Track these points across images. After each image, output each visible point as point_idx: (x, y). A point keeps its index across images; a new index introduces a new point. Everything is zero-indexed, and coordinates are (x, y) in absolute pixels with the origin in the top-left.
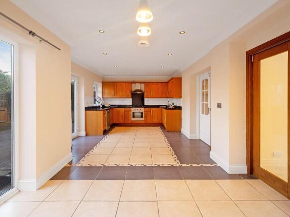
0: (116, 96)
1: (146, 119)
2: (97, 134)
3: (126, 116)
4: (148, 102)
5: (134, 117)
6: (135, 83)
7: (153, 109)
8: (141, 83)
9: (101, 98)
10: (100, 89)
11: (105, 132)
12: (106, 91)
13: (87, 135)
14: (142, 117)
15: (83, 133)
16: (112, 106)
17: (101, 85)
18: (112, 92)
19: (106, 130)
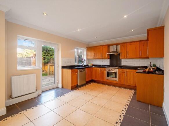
0: (96, 58)
1: (119, 78)
3: (102, 74)
4: (125, 62)
5: (108, 76)
6: (112, 45)
7: (128, 70)
8: (117, 45)
9: (86, 59)
11: (75, 87)
12: (89, 53)
13: (63, 87)
14: (116, 77)
16: (94, 65)
17: (86, 49)
18: (93, 54)
19: (77, 85)
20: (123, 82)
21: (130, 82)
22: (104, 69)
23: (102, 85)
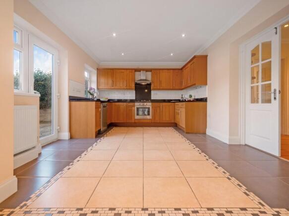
0: (114, 88)
1: (154, 116)
2: (86, 137)
3: (129, 113)
5: (138, 114)
6: (139, 70)
7: (164, 104)
8: (147, 70)
9: (96, 88)
10: (94, 78)
11: (99, 134)
12: (102, 80)
13: (71, 138)
14: (149, 114)
15: (66, 135)
17: (96, 72)
18: (110, 82)
20: (157, 120)
21: (166, 119)
22: (131, 104)
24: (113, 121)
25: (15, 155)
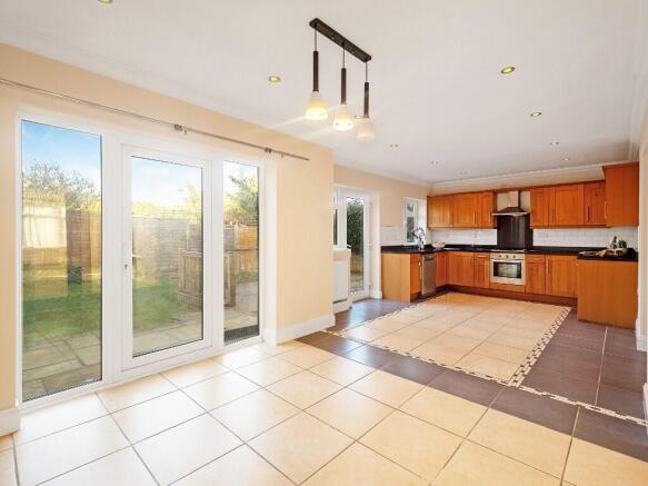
0: (455, 225)
1: (530, 279)
2: (399, 299)
3: (478, 271)
4: (541, 238)
5: (496, 274)
6: (506, 191)
7: (554, 258)
8: (520, 191)
9: (425, 229)
10: (423, 211)
11: (417, 298)
12: (436, 214)
13: (384, 298)
14: (519, 276)
15: (377, 294)
16: (447, 246)
17: (425, 202)
18: (448, 216)
19: (420, 293)
20: (538, 289)
21: (560, 289)
22: (483, 255)
23: (478, 297)
24: (451, 282)
25: (335, 302)
